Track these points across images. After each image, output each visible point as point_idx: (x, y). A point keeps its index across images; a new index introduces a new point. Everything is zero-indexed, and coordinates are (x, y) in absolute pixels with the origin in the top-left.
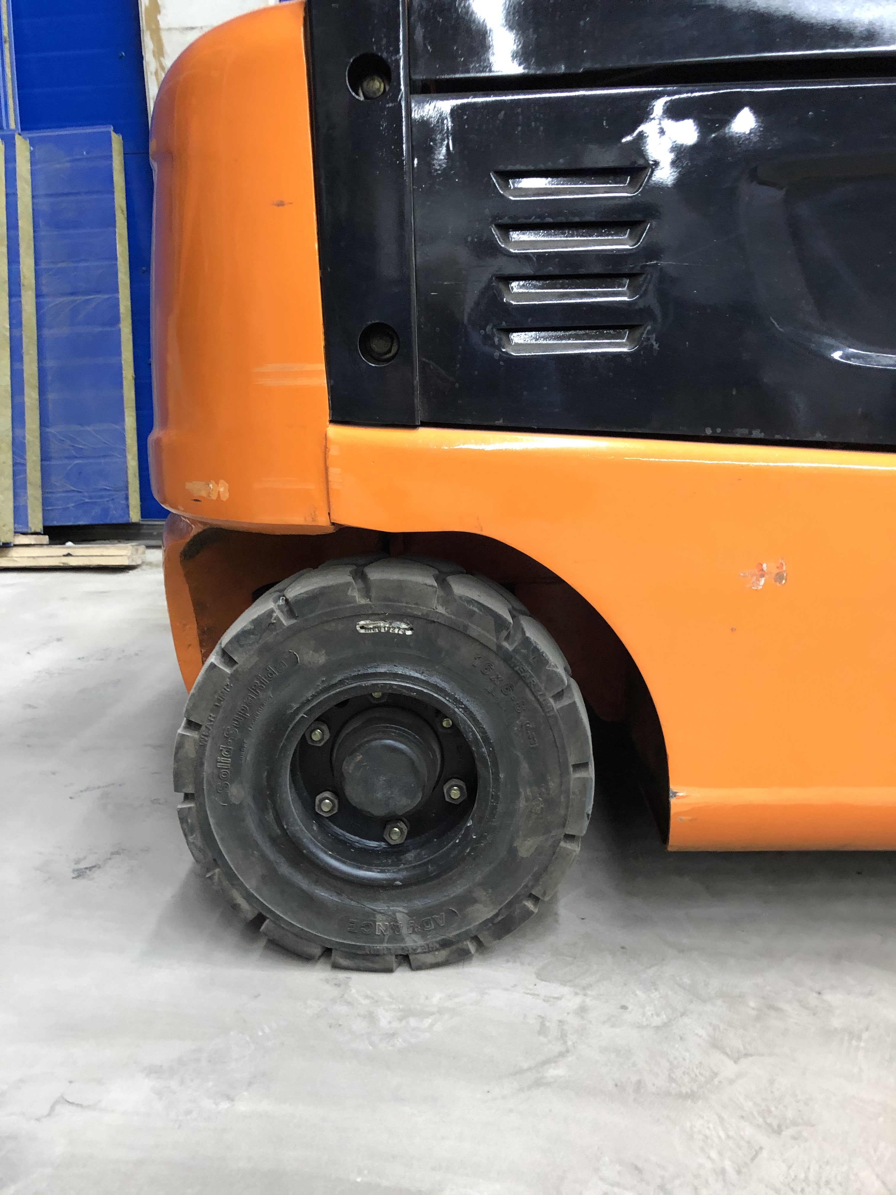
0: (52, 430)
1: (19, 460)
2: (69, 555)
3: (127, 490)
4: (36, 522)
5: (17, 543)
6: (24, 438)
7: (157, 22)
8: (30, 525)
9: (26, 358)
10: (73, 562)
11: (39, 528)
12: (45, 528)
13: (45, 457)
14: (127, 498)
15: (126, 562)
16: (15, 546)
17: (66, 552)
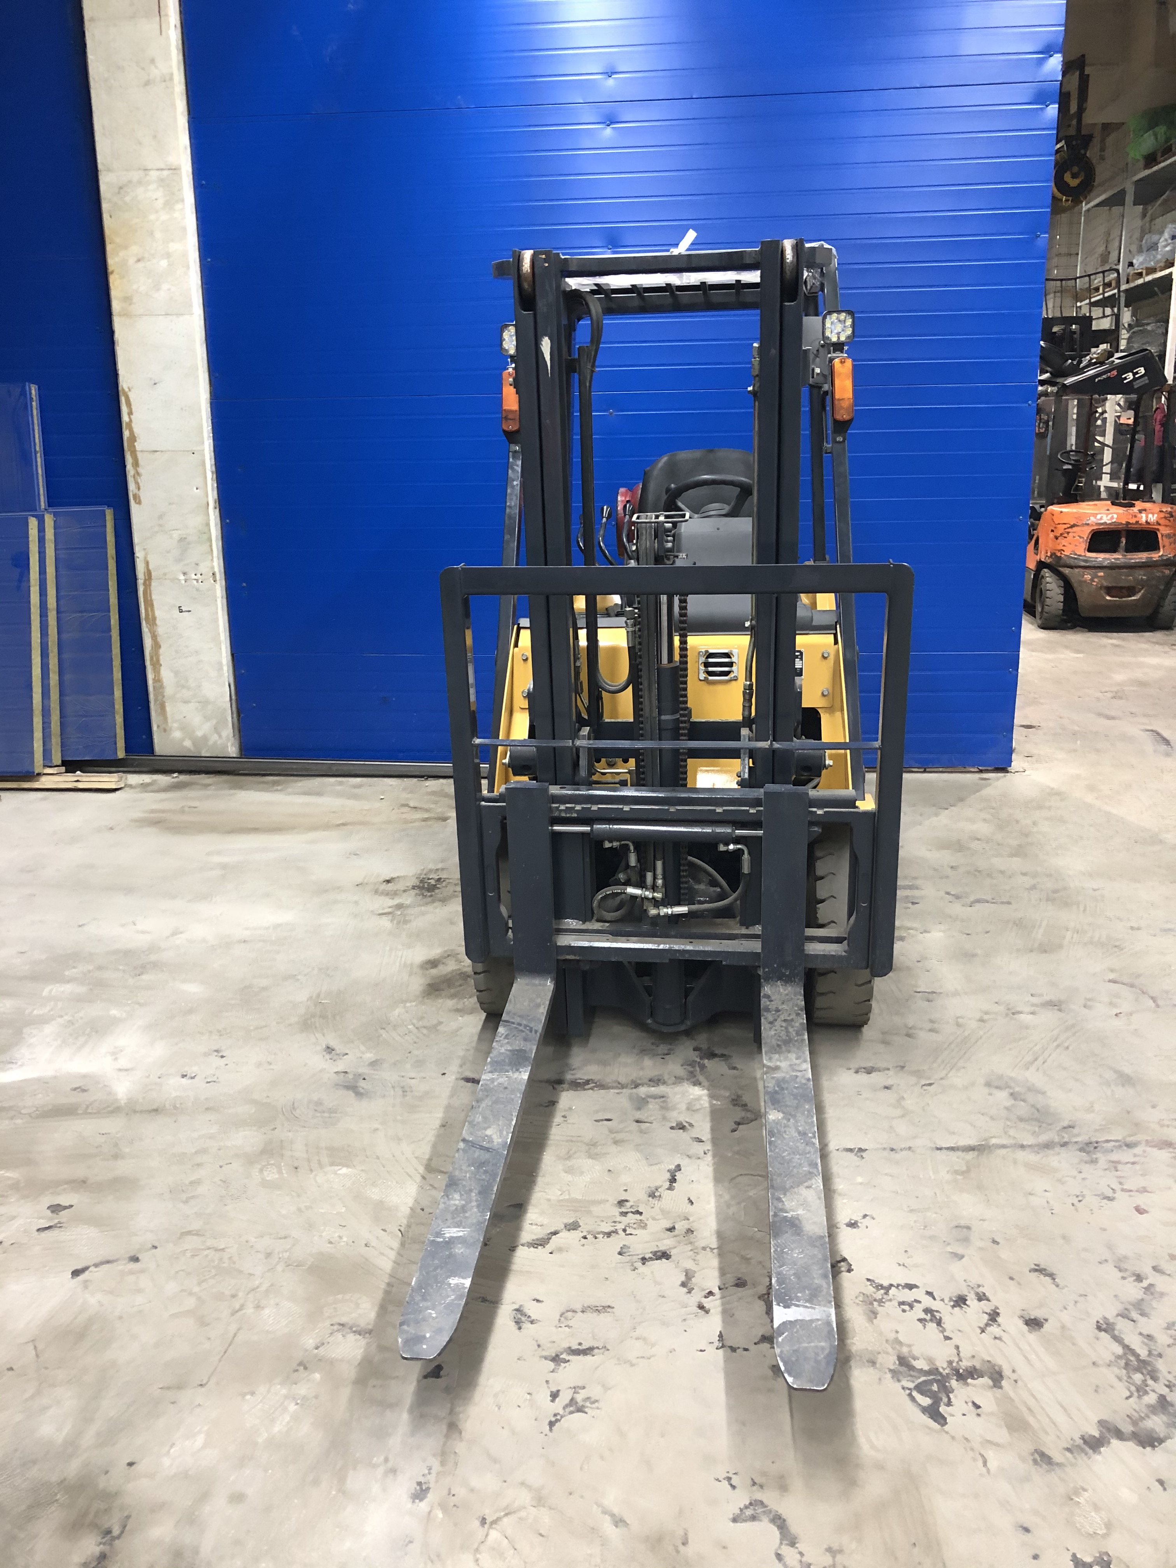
0: (67, 698)
1: (46, 720)
2: (78, 781)
3: (116, 738)
4: (57, 759)
5: (45, 772)
6: (50, 706)
7: (134, 446)
8: (54, 761)
9: (51, 655)
10: (80, 785)
11: (59, 762)
12: (62, 761)
13: (62, 716)
14: (116, 744)
15: (114, 787)
16: (44, 774)
17: (76, 779)
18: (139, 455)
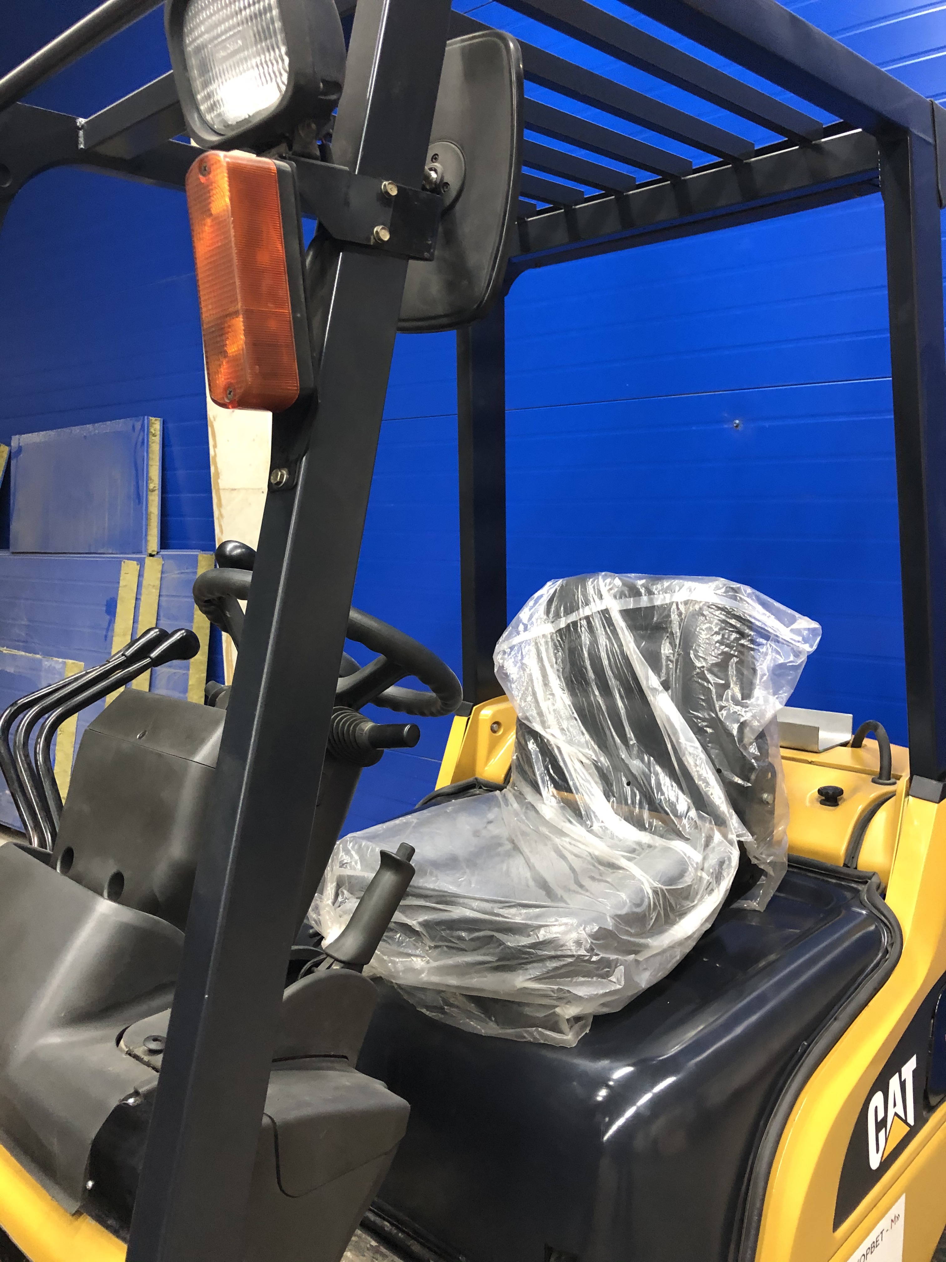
7: (219, 485)
18: (222, 492)
